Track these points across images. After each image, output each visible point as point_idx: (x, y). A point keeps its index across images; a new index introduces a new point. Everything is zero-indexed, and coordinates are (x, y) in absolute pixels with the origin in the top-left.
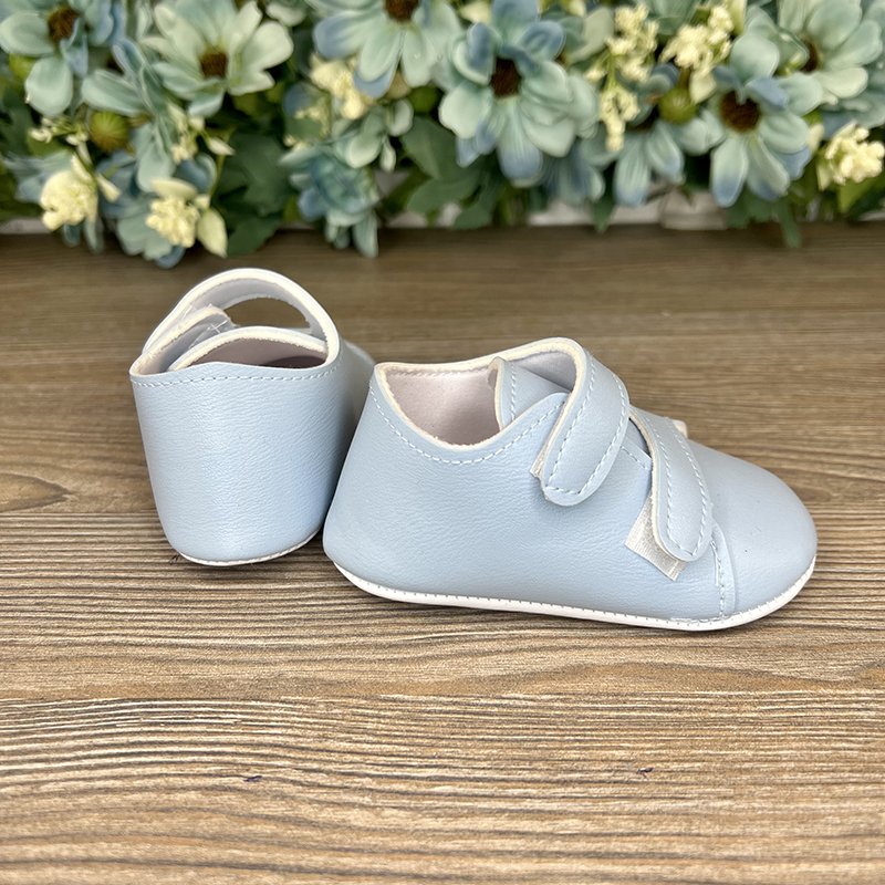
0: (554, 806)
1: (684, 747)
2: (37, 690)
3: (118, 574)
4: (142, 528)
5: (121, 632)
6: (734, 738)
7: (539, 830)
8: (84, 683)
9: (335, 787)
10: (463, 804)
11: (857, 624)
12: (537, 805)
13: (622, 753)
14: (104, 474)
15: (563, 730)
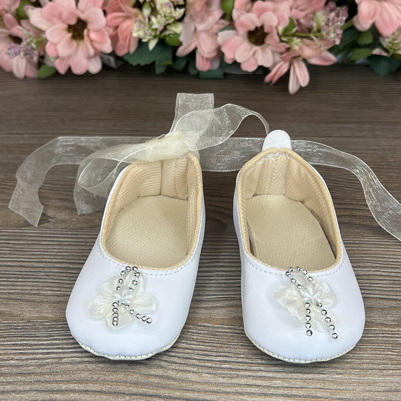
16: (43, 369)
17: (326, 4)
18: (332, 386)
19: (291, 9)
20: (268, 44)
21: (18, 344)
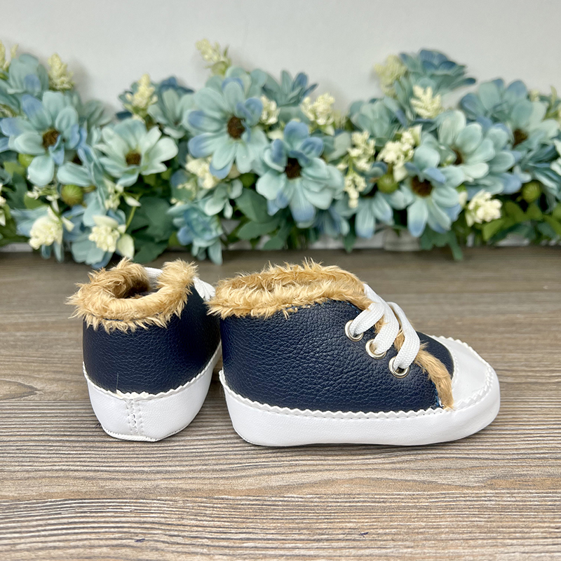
0: (312, 553)
1: (386, 521)
2: (16, 495)
3: (66, 433)
4: (80, 409)
5: (67, 464)
8: (44, 491)
9: (187, 544)
10: (259, 552)
11: (487, 456)
12: (302, 552)
14: (59, 380)
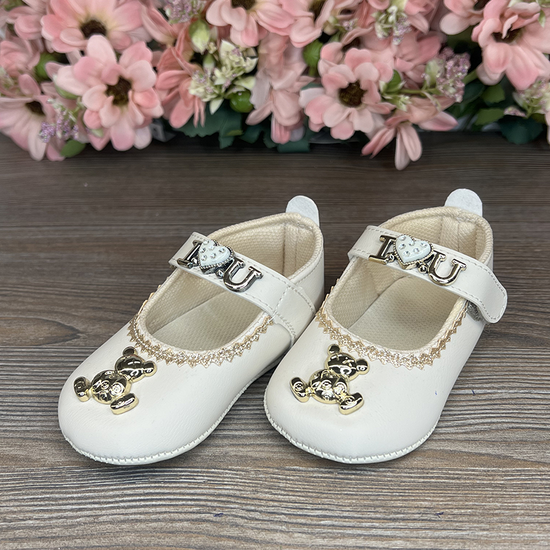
6: (490, 496)
7: (381, 546)
13: (426, 503)
15: (392, 489)
16: (73, 532)
17: (441, 51)
18: (475, 546)
19: (395, 58)
20: (367, 105)
21: (38, 498)
